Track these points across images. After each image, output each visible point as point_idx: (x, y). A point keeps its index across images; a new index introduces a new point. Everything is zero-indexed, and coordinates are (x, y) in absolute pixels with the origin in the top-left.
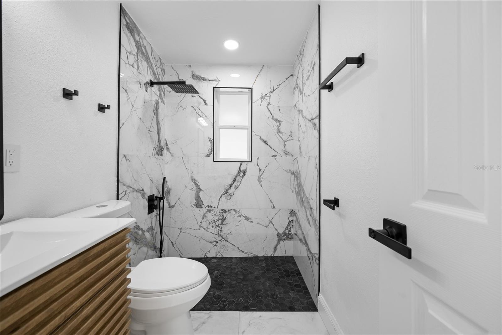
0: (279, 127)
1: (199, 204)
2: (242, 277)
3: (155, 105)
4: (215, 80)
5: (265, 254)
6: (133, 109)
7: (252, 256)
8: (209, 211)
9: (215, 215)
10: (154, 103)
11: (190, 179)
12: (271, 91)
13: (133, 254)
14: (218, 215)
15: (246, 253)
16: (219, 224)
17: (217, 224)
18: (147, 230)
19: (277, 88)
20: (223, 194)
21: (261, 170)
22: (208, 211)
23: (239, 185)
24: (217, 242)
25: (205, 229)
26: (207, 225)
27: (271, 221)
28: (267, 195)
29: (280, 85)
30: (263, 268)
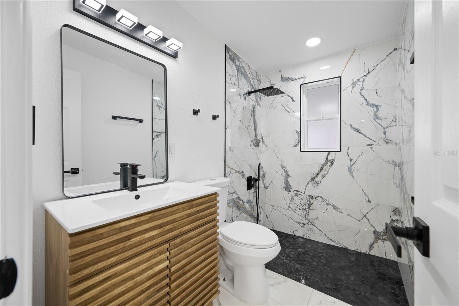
0: (377, 113)
1: (288, 188)
2: (325, 262)
3: (253, 109)
4: (302, 78)
5: (358, 249)
6: (235, 114)
7: (342, 247)
8: (297, 195)
9: (302, 199)
10: (251, 108)
11: (281, 166)
12: (365, 75)
13: (236, 216)
14: (305, 200)
15: (334, 242)
16: (306, 208)
17: (304, 208)
18: (246, 202)
19: (373, 70)
20: (310, 182)
21: (352, 160)
22: (295, 194)
23: (327, 174)
24: (304, 224)
25: (293, 210)
26: (295, 207)
27: (365, 215)
28: (360, 186)
29: (377, 65)
30: (351, 262)
